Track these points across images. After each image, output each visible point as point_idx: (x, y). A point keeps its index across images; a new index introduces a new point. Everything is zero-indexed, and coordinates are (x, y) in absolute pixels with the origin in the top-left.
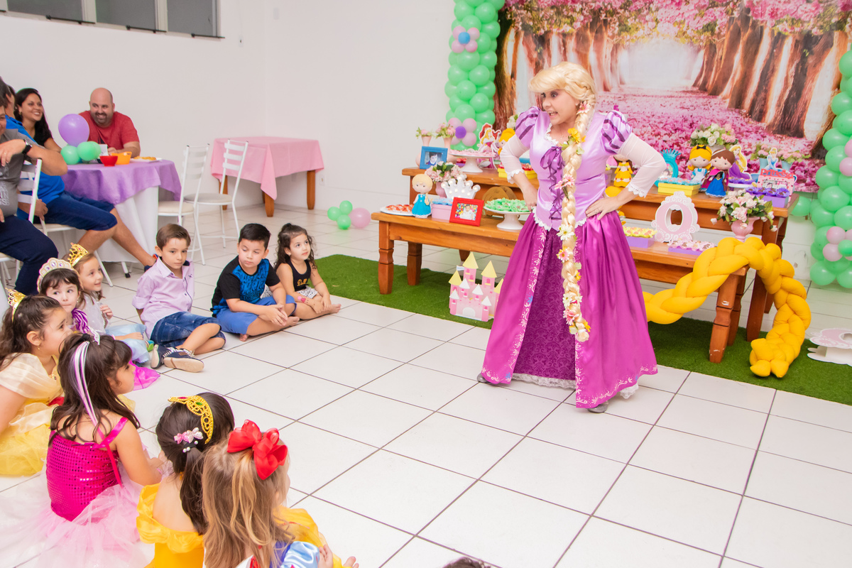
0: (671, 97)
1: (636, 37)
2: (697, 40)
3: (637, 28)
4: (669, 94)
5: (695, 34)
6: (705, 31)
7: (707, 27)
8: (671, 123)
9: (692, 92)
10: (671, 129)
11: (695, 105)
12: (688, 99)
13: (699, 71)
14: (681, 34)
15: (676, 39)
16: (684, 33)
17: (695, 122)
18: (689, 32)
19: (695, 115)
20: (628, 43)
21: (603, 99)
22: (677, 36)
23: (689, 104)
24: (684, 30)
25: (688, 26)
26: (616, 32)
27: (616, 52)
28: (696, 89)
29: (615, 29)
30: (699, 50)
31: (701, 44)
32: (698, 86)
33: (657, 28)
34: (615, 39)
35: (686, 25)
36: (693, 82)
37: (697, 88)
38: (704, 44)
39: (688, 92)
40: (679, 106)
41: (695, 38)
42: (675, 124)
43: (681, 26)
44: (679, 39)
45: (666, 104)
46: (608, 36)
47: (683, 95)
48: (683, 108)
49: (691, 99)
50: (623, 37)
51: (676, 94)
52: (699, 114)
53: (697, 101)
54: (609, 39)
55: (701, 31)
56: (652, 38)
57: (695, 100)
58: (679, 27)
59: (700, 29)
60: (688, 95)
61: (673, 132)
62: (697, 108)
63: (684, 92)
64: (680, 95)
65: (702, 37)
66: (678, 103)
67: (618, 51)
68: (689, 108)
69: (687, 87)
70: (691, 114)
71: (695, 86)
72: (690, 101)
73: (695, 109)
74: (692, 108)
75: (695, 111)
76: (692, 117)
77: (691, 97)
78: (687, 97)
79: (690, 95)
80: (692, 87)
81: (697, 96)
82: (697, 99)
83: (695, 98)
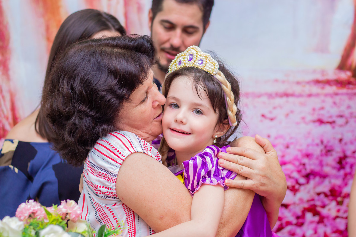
0: (287, 95)
4: (282, 88)
8: (296, 159)
9: (340, 83)
10: (295, 175)
11: (347, 113)
12: (329, 100)
17: (349, 153)
19: (348, 136)
23: (334, 111)
32: (350, 69)
36: (336, 60)
37: (349, 74)
39: (328, 82)
40: (309, 118)
42: (306, 161)
45: (275, 113)
47: (315, 89)
48: (321, 122)
49: (337, 99)
51: (298, 89)
53: (351, 103)
57: (347, 102)
60: (330, 89)
61: (302, 180)
62: (352, 121)
63: (317, 82)
64: (308, 89)
66: (308, 109)
68: (334, 122)
69: (323, 72)
70: (339, 136)
71: (342, 67)
72: (335, 103)
73: (347, 122)
74: (340, 121)
75: (347, 128)
76: (343, 142)
77: (336, 94)
78: (326, 95)
79: (333, 89)
80: (337, 71)
81: (350, 91)
82: (350, 99)
83: (345, 98)
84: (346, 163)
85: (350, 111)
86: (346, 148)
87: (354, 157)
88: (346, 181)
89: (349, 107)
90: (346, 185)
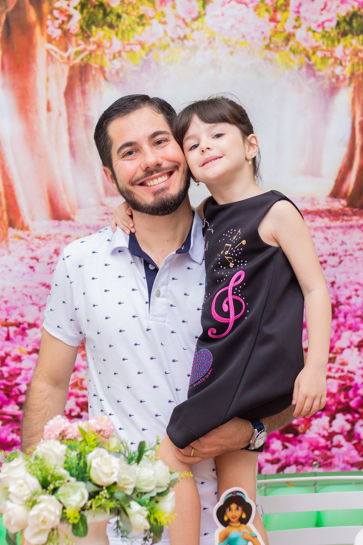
1: (141, 44)
2: (324, 58)
3: (141, 17)
5: (316, 40)
6: (344, 34)
7: (350, 23)
9: (332, 214)
11: (340, 251)
12: (320, 235)
13: (342, 151)
14: (279, 39)
15: (268, 53)
16: (288, 38)
17: (342, 299)
18: (300, 34)
19: (341, 279)
20: (117, 64)
21: (52, 246)
22: (268, 47)
24: (289, 29)
25: (298, 19)
26: (74, 25)
27: (84, 93)
28: (339, 204)
29: (70, 17)
30: (333, 90)
31: (338, 70)
32: (345, 197)
33: (208, 20)
34: (72, 50)
35: (291, 15)
36: (329, 185)
37: (344, 202)
38: (347, 72)
39: (319, 213)
41: (319, 54)
43: (279, 16)
44: (277, 56)
46: (50, 40)
50: (99, 45)
52: (352, 278)
53: (346, 238)
54: (52, 47)
55: (334, 33)
56: (195, 49)
57: (341, 237)
58: (273, 20)
59: (330, 26)
62: (346, 260)
63: (306, 213)
65: (339, 51)
67: (90, 87)
68: (325, 262)
69: (313, 200)
70: (332, 279)
71: (335, 194)
72: (326, 239)
73: (341, 262)
74: (333, 261)
75: (341, 268)
76: (336, 286)
77: (329, 228)
78: (316, 229)
79: (325, 221)
80: (330, 199)
81: (344, 223)
82: (344, 233)
83: (338, 231)
84: (340, 312)
85: (344, 247)
86: (338, 293)
87: (349, 304)
88: (339, 333)
89: (343, 243)
90: (339, 338)
